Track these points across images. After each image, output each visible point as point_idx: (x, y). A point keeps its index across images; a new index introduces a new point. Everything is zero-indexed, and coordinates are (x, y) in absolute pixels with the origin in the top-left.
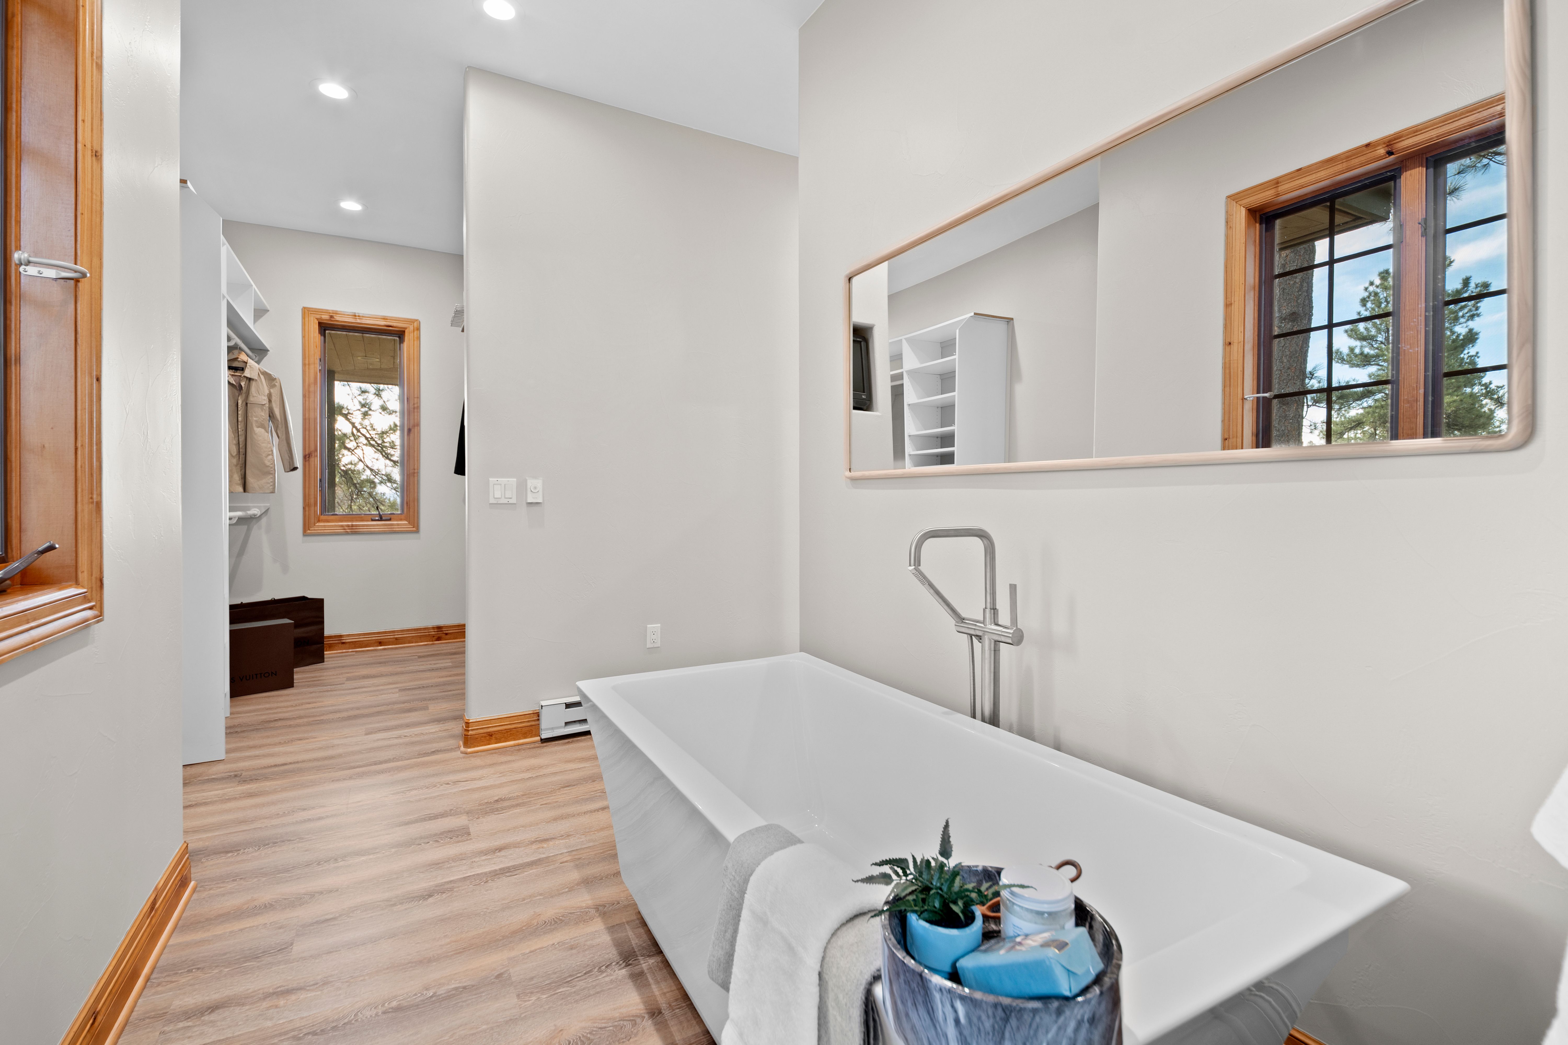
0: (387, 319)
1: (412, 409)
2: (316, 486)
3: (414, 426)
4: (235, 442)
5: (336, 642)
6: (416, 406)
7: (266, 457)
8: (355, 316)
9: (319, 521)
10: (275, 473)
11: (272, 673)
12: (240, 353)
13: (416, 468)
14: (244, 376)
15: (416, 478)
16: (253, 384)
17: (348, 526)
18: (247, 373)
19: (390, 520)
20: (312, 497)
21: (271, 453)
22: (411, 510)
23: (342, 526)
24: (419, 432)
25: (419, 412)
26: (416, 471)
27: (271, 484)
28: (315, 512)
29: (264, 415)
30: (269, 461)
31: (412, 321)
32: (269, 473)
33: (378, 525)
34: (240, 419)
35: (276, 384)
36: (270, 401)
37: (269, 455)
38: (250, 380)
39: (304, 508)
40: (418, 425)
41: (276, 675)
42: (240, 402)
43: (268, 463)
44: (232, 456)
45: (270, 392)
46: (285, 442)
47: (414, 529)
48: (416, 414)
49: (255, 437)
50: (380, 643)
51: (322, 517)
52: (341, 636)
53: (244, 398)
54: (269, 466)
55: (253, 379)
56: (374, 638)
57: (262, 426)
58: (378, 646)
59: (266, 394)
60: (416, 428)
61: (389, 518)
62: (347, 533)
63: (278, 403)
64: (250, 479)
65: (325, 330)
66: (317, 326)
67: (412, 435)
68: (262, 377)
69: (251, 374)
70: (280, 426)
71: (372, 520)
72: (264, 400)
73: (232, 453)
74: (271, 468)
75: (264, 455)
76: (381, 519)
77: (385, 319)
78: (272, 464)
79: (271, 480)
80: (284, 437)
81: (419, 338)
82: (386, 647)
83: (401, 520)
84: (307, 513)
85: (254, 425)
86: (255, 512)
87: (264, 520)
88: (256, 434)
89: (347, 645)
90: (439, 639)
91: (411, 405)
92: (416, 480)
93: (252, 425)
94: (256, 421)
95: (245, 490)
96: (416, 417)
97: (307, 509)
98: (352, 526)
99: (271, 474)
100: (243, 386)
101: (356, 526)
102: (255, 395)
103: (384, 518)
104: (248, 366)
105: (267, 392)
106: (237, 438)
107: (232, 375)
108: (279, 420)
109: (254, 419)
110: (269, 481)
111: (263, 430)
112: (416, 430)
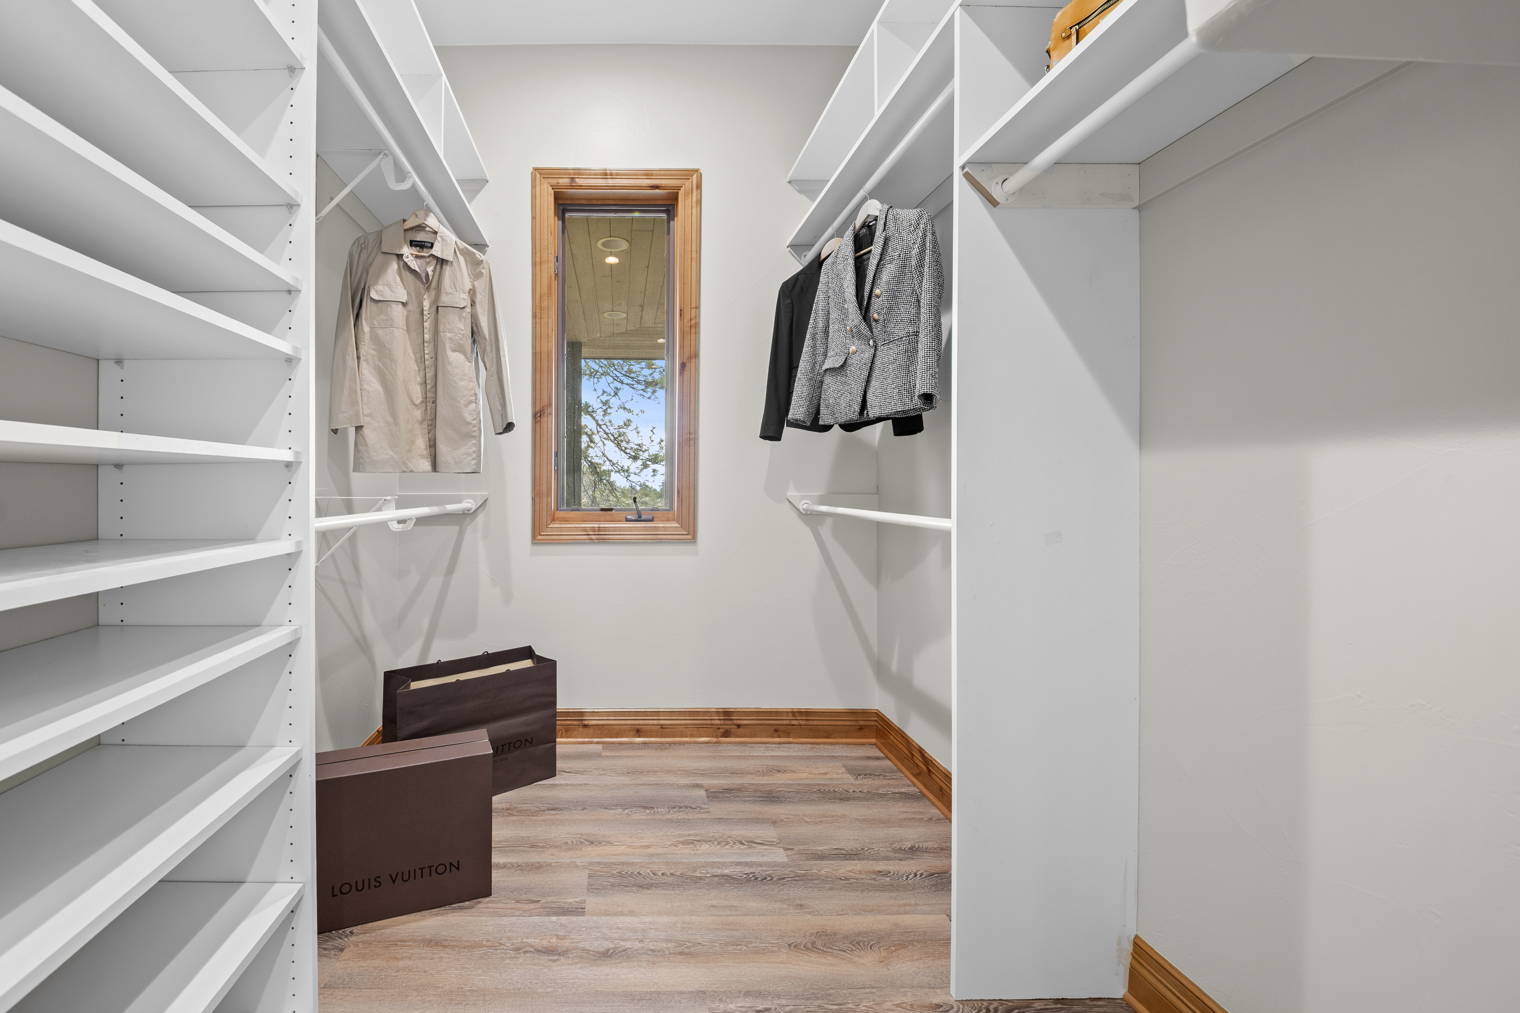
0: (652, 175)
1: (687, 329)
2: (549, 463)
3: (690, 358)
4: (419, 379)
5: (576, 723)
6: (693, 322)
7: (466, 406)
8: (606, 174)
9: (554, 520)
10: (480, 437)
11: (451, 864)
12: (427, 215)
13: (692, 431)
14: (432, 255)
15: (692, 448)
16: (447, 269)
17: (593, 529)
18: (436, 251)
19: (652, 520)
20: (544, 481)
21: (473, 398)
22: (685, 504)
23: (585, 529)
24: (697, 369)
25: (697, 333)
26: (692, 436)
27: (474, 456)
28: (549, 505)
29: (463, 327)
30: (470, 414)
31: (688, 174)
32: (469, 436)
33: (635, 529)
34: (427, 337)
35: (483, 271)
36: (473, 304)
37: (471, 402)
38: (442, 262)
39: (533, 499)
40: (695, 355)
41: (458, 869)
42: (426, 304)
43: (469, 418)
44: (414, 404)
45: (473, 286)
46: (495, 378)
47: (689, 537)
48: (693, 336)
49: (449, 367)
50: (638, 732)
51: (559, 514)
52: (582, 714)
53: (433, 298)
54: (470, 423)
55: (447, 261)
56: (629, 722)
57: (459, 349)
58: (634, 736)
59: (467, 290)
60: (693, 360)
61: (650, 517)
62: (592, 541)
63: (486, 307)
64: (443, 448)
65: (564, 212)
66: (552, 199)
67: (686, 373)
68: (461, 258)
69: (442, 251)
70: (488, 349)
71: (627, 520)
72: (463, 299)
73: (414, 399)
74: (474, 426)
75: (463, 402)
76: (639, 520)
77: (648, 174)
78: (474, 419)
79: (474, 449)
80: (494, 369)
81: (699, 202)
82: (647, 739)
83: (668, 520)
84: (537, 507)
85: (448, 346)
86: (468, 505)
87: (481, 518)
88: (450, 363)
89: (591, 731)
90: (726, 734)
91: (686, 321)
92: (692, 451)
93: (444, 348)
94: (451, 339)
95: (435, 468)
96: (693, 342)
97: (537, 500)
98: (599, 529)
99: (474, 437)
100: (430, 273)
101: (605, 529)
102: (449, 290)
103: (643, 517)
104: (439, 238)
105: (468, 286)
106: (422, 373)
107: (417, 257)
108: (487, 337)
109: (449, 335)
110: (471, 451)
111: (461, 357)
112: (693, 365)
